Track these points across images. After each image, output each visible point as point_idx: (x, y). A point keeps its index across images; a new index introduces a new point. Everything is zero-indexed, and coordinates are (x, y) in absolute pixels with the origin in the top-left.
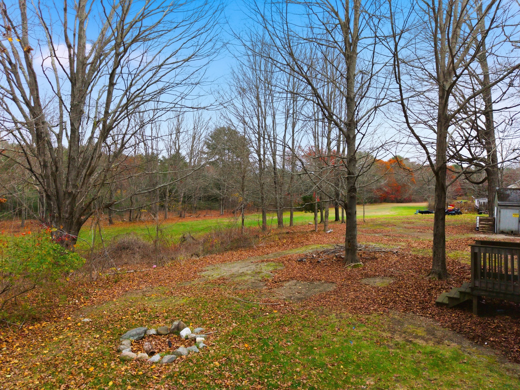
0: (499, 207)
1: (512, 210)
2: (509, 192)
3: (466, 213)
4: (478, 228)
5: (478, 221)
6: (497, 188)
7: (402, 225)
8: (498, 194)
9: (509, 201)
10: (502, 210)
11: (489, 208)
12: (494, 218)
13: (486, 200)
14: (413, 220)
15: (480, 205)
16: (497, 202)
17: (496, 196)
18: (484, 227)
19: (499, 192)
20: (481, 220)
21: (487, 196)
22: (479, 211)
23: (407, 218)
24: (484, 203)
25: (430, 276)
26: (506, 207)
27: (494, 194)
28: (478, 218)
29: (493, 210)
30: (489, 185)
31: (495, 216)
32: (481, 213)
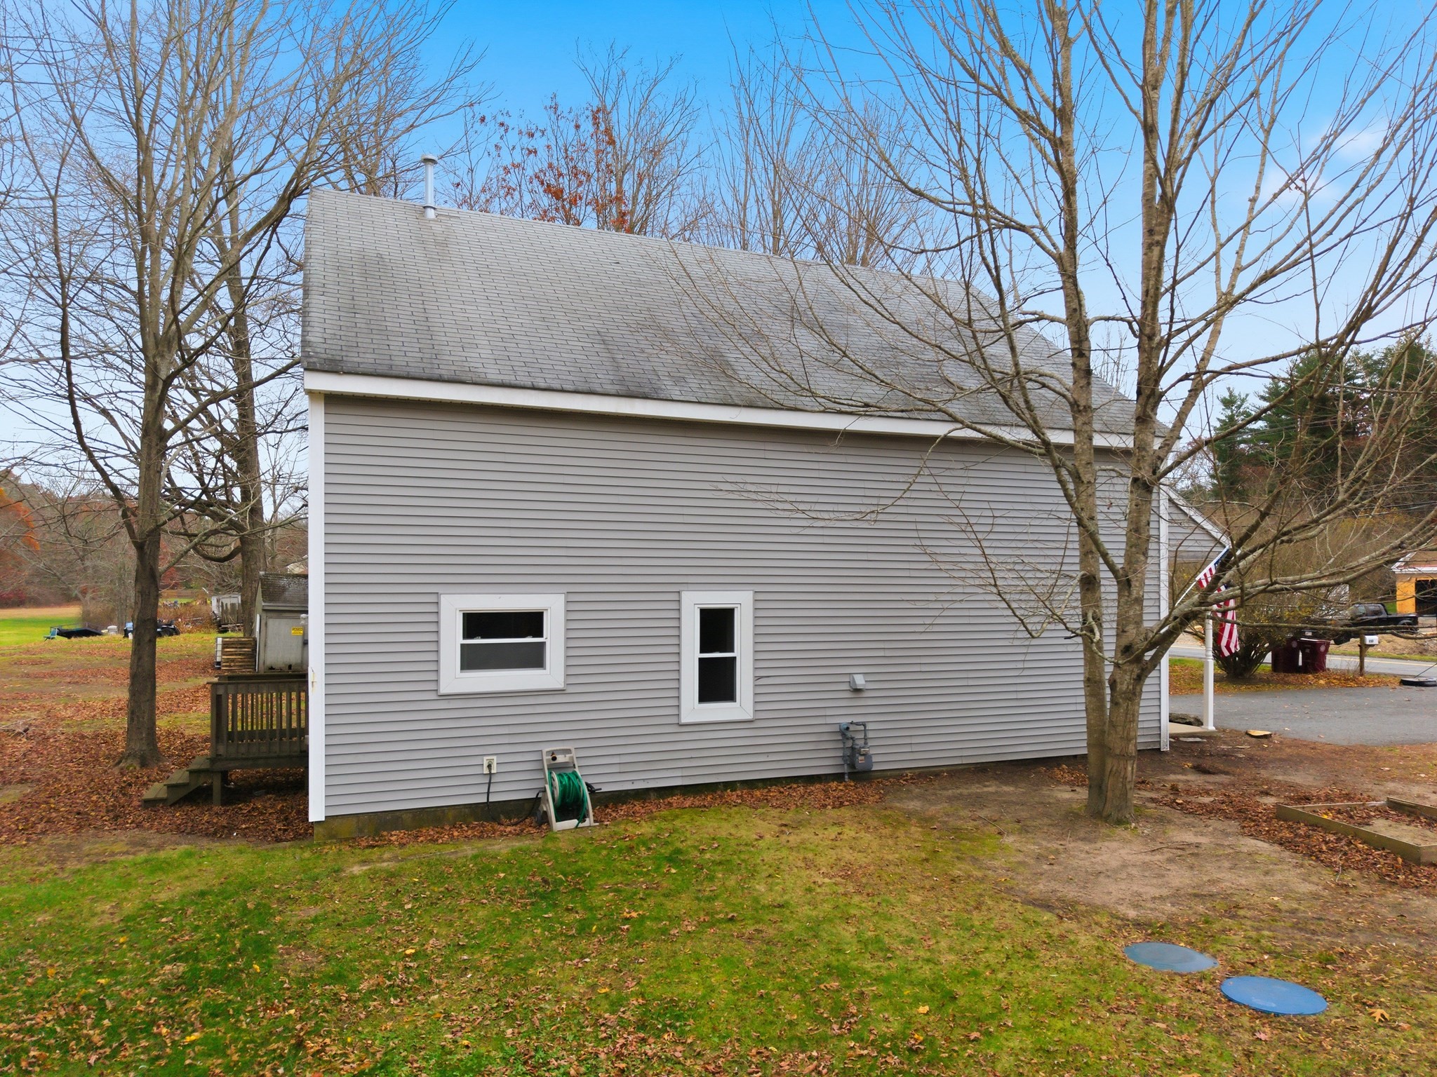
0: (264, 615)
1: (291, 621)
2: (284, 582)
3: (190, 632)
4: (219, 663)
5: (219, 648)
6: (262, 573)
7: (15, 669)
8: (263, 585)
9: (285, 601)
10: (271, 622)
11: (244, 617)
12: (255, 640)
13: (236, 599)
14: (48, 656)
15: (224, 612)
16: (260, 603)
17: (260, 590)
18: (233, 661)
19: (264, 581)
20: (225, 645)
21: (240, 589)
22: (221, 627)
23: (28, 651)
24: (233, 605)
25: (122, 765)
26: (279, 613)
27: (255, 585)
28: (220, 640)
29: (252, 622)
30: (246, 565)
31: (257, 635)
32: (225, 630)
